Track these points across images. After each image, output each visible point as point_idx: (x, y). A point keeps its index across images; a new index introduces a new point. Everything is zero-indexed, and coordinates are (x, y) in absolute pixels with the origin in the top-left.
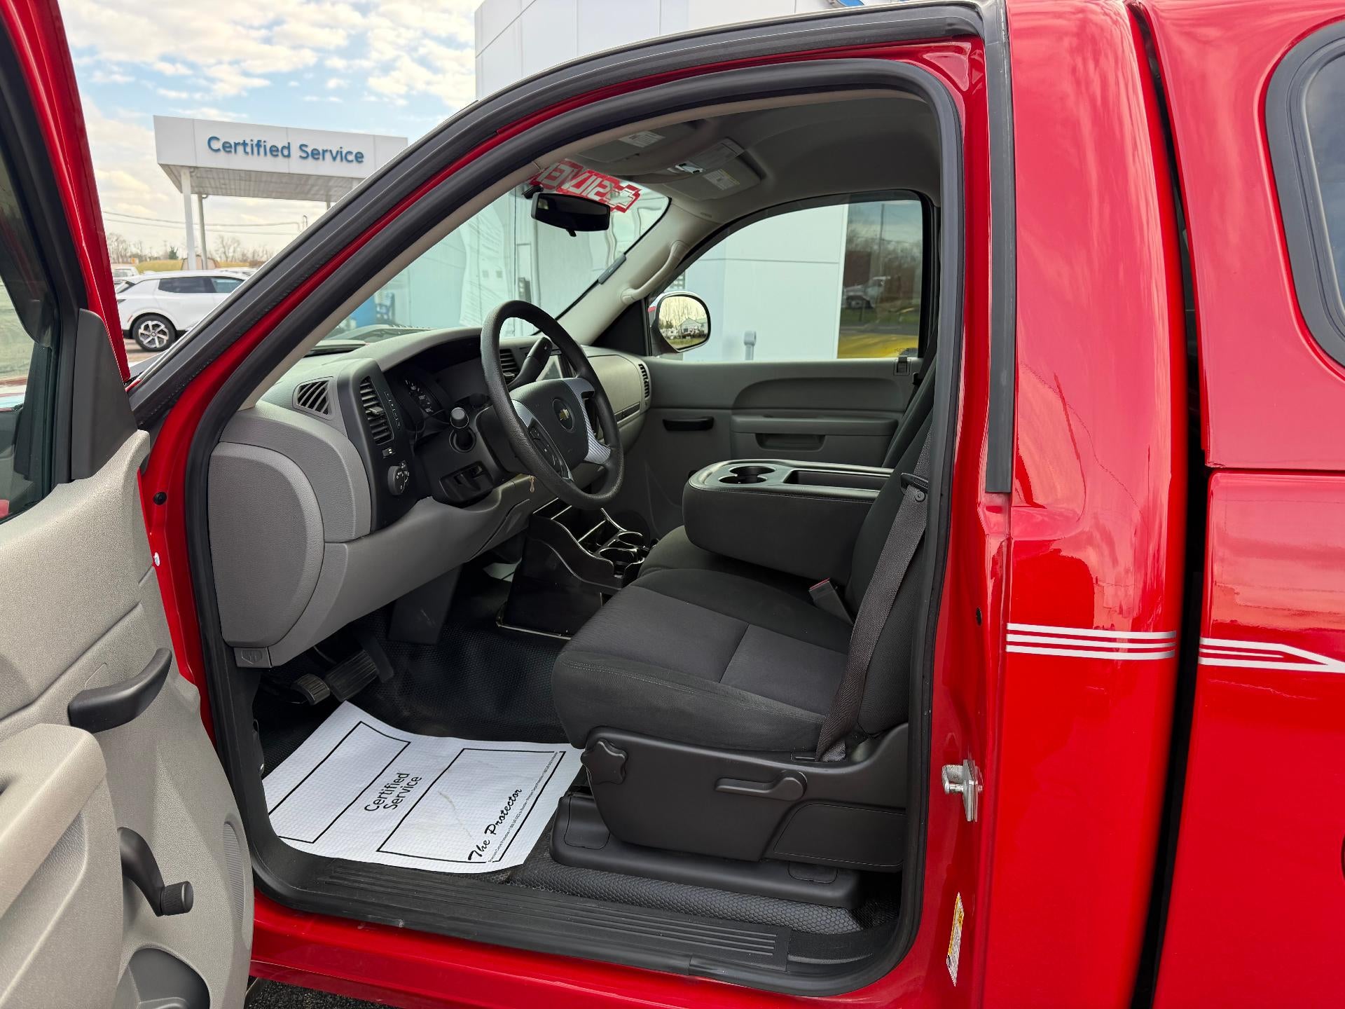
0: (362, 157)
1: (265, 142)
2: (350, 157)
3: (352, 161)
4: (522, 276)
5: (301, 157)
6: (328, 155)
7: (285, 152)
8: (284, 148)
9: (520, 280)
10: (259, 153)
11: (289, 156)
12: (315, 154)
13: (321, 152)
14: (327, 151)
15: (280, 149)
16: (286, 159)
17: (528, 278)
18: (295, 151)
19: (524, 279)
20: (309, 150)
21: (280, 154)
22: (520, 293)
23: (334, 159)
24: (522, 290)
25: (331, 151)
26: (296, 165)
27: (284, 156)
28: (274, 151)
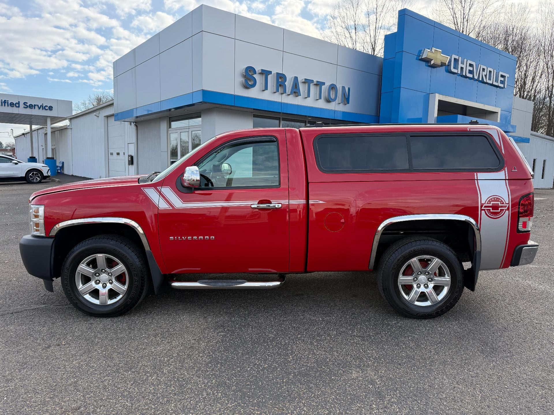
0: (52, 108)
1: (8, 101)
2: (46, 108)
3: (47, 109)
4: (130, 154)
5: (24, 107)
6: (36, 107)
7: (17, 105)
8: (16, 103)
9: (129, 156)
10: (5, 105)
11: (19, 107)
12: (31, 106)
13: (33, 105)
14: (36, 105)
15: (15, 104)
16: (18, 108)
17: (133, 155)
18: (22, 105)
19: (131, 155)
20: (28, 105)
21: (14, 106)
22: (129, 160)
23: (39, 108)
24: (130, 159)
25: (38, 105)
26: (21, 110)
27: (17, 107)
28: (12, 105)
